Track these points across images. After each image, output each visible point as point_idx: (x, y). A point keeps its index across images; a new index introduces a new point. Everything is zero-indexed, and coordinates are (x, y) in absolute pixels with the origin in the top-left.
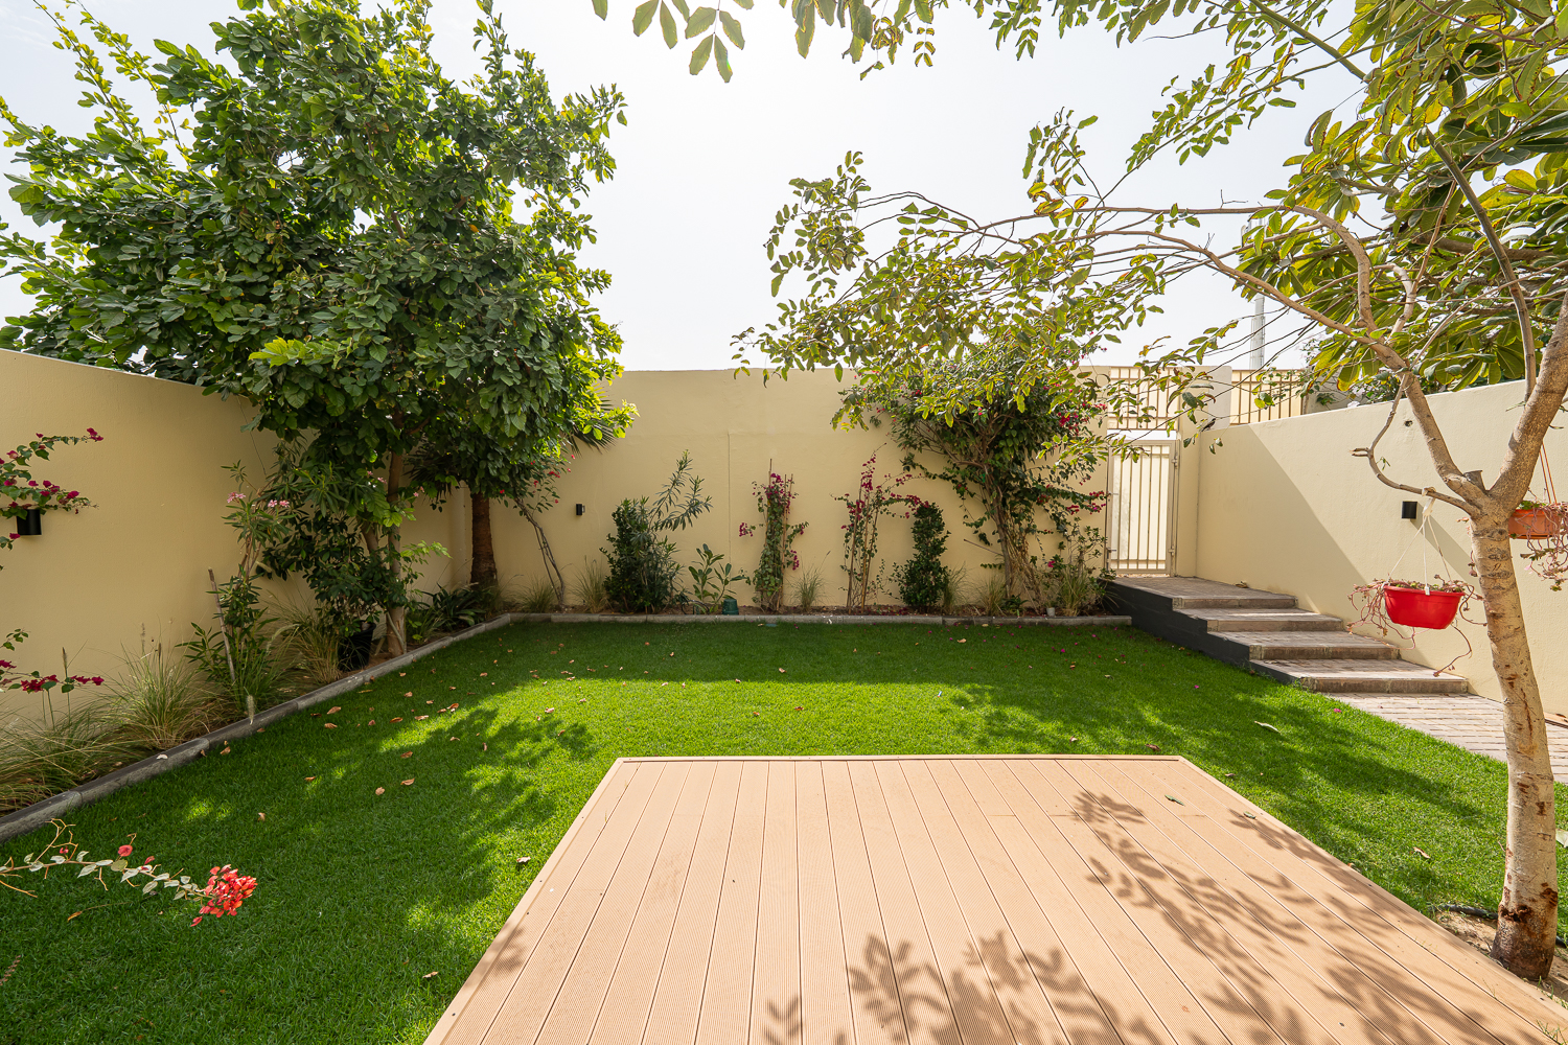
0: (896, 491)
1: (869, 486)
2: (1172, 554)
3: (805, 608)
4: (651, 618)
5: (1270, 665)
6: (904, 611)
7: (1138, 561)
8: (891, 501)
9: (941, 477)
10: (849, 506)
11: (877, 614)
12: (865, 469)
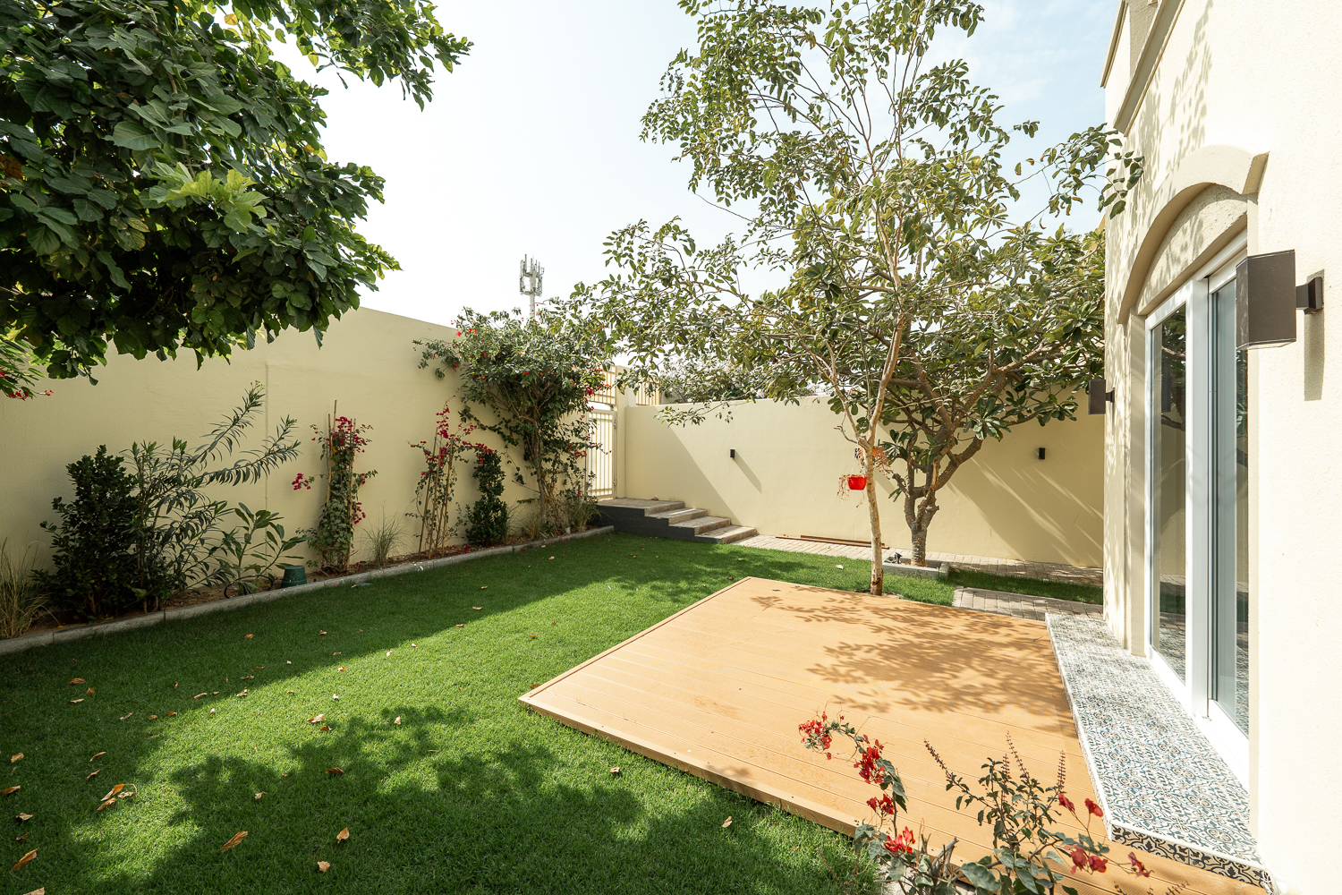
0: (465, 438)
1: (445, 434)
2: (615, 485)
3: (380, 561)
4: (171, 614)
5: (703, 536)
6: (466, 550)
7: (600, 490)
8: (462, 449)
9: (490, 428)
10: (427, 453)
11: (447, 555)
12: (440, 418)
